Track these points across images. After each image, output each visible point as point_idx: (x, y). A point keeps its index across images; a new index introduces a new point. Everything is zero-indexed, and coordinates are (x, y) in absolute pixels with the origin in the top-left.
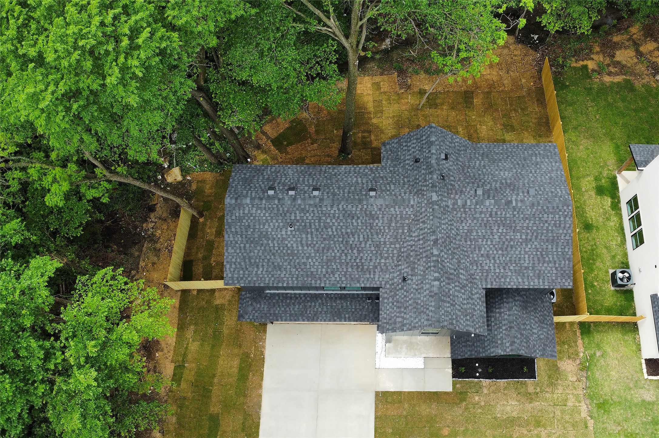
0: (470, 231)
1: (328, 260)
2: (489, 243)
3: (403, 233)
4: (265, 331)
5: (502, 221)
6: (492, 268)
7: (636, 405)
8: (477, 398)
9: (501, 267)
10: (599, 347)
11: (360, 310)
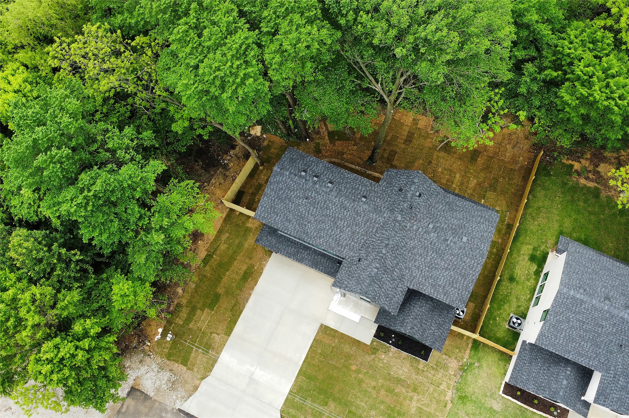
0: (414, 248)
1: (320, 229)
2: (423, 260)
3: (372, 231)
4: (270, 256)
5: (436, 250)
6: (418, 276)
7: (485, 408)
8: (383, 356)
9: (424, 278)
10: (479, 360)
11: (331, 268)
